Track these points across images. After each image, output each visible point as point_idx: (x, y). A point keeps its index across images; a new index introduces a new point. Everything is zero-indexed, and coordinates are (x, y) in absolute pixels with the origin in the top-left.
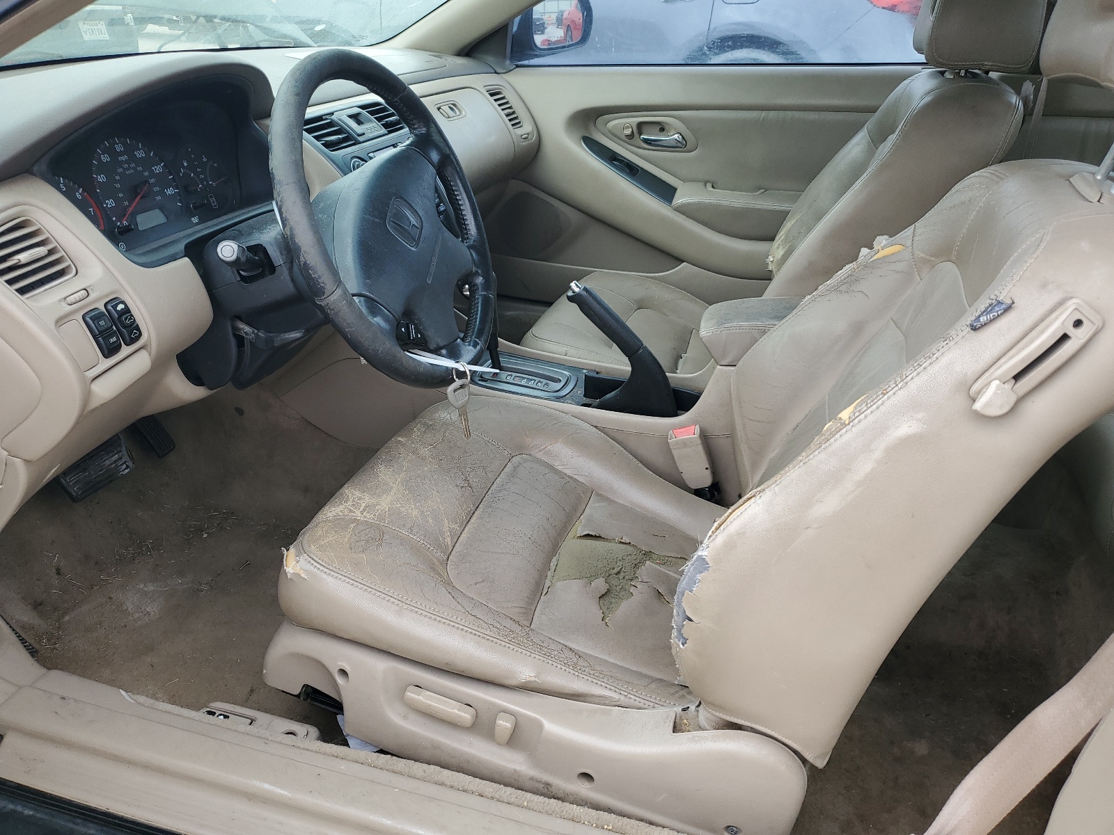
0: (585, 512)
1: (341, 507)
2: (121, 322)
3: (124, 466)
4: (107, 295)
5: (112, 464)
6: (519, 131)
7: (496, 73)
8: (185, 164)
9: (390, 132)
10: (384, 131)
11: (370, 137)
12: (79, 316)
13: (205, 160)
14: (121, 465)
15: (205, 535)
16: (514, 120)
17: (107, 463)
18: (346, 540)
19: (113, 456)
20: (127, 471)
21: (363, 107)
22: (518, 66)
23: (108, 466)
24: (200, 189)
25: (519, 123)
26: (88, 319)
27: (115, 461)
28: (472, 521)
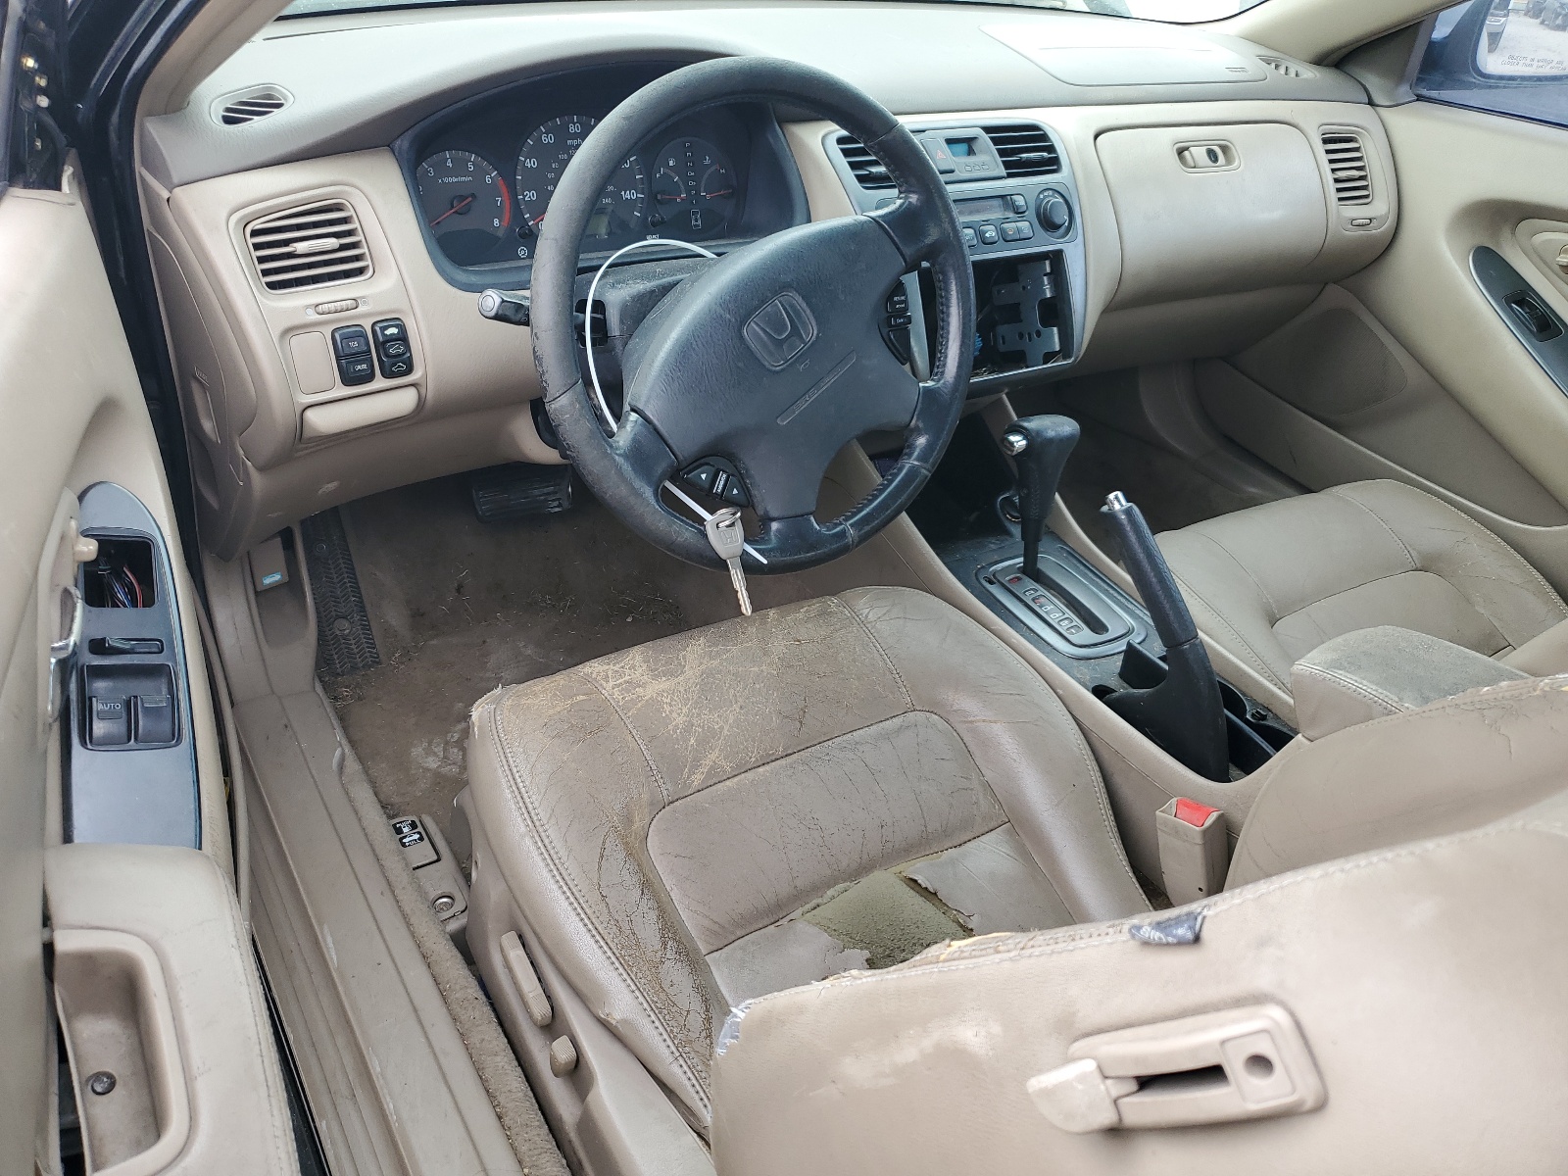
0: (963, 847)
1: (606, 667)
2: (384, 349)
3: (556, 503)
4: (381, 313)
5: (541, 496)
6: (1353, 211)
7: (1371, 103)
8: (671, 163)
9: (1010, 175)
10: (1003, 172)
11: (961, 178)
12: (328, 331)
13: (707, 161)
14: (554, 500)
15: (630, 620)
16: (1353, 188)
17: (536, 492)
18: (551, 712)
19: (548, 487)
20: (557, 510)
21: (988, 129)
22: (1420, 98)
23: (537, 496)
24: (682, 199)
25: (1367, 196)
26: (337, 336)
27: (548, 494)
28: (761, 769)
